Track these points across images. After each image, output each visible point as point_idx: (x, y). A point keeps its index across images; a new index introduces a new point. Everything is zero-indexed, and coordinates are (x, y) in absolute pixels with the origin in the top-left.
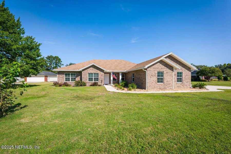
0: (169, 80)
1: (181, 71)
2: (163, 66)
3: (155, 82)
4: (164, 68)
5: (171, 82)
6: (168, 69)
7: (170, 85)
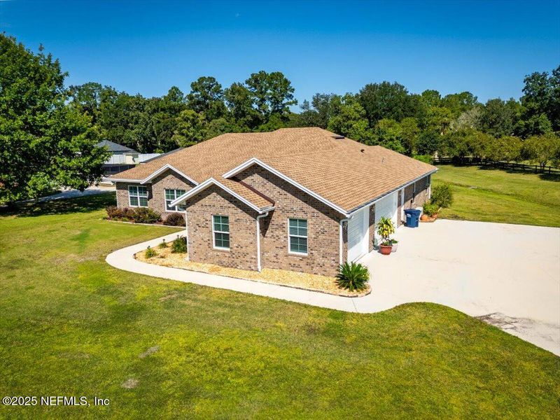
0: (244, 242)
1: (300, 216)
2: (226, 201)
3: (207, 243)
4: (229, 205)
5: (250, 249)
6: (240, 210)
7: (247, 258)
